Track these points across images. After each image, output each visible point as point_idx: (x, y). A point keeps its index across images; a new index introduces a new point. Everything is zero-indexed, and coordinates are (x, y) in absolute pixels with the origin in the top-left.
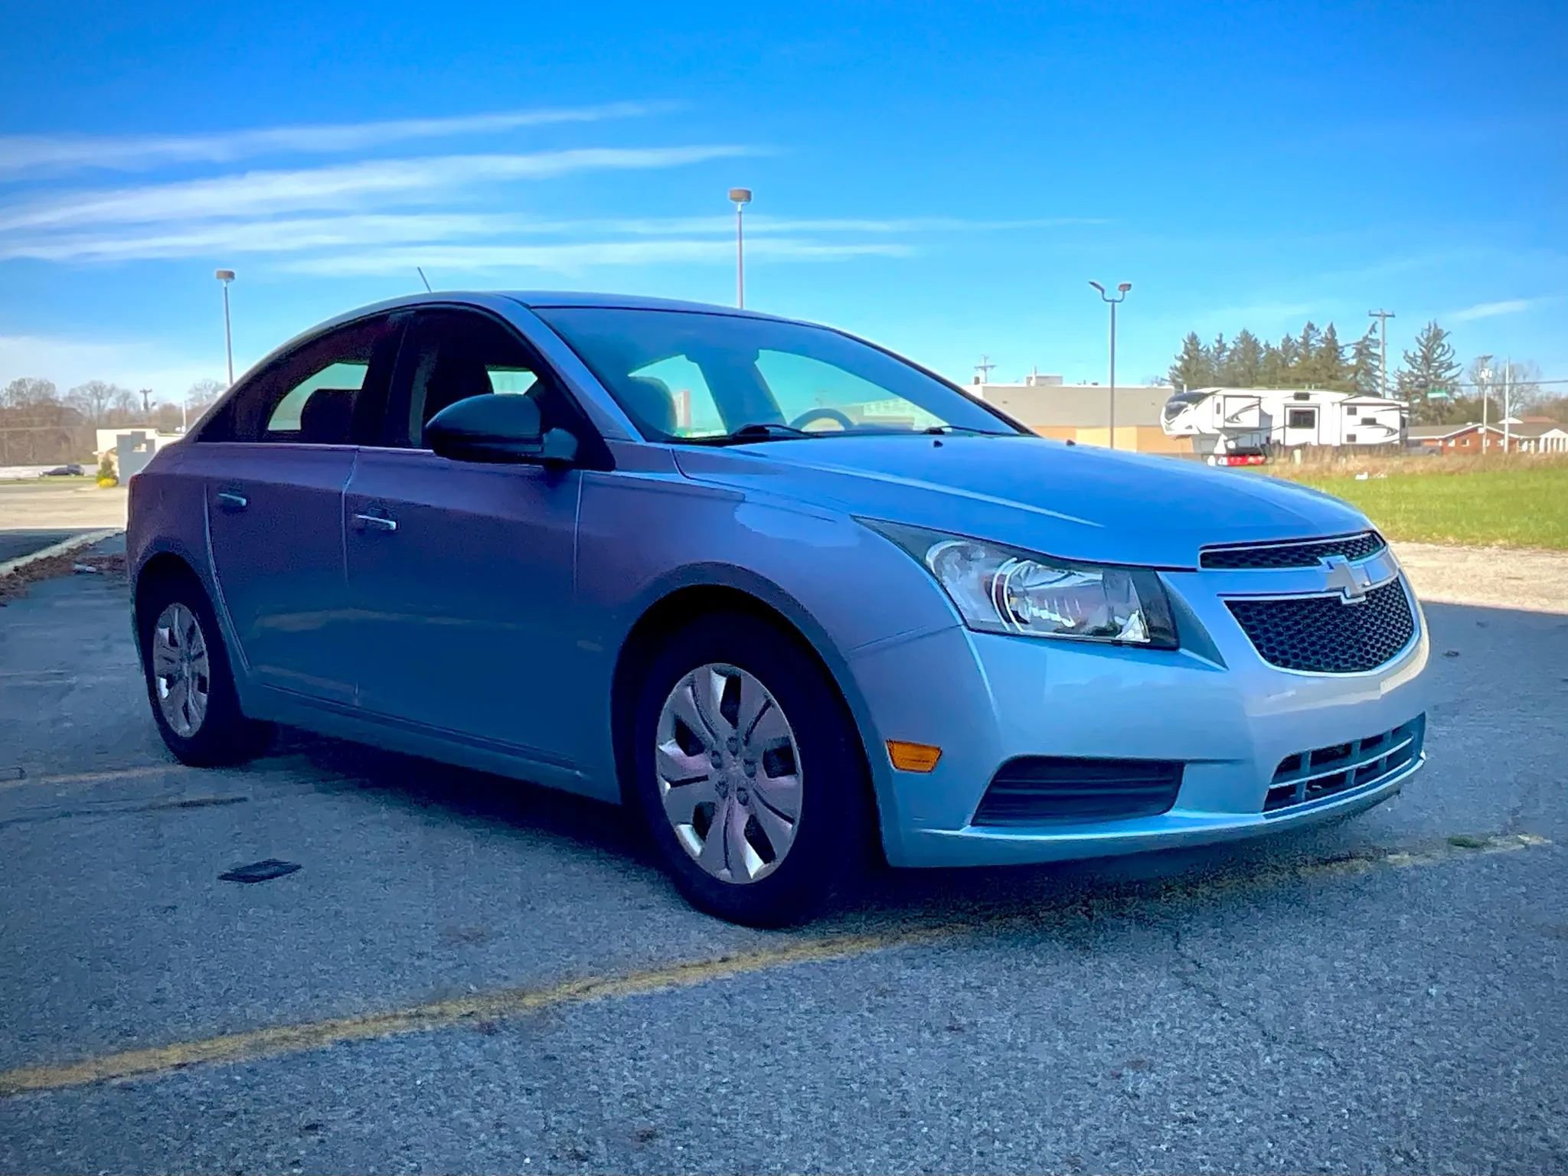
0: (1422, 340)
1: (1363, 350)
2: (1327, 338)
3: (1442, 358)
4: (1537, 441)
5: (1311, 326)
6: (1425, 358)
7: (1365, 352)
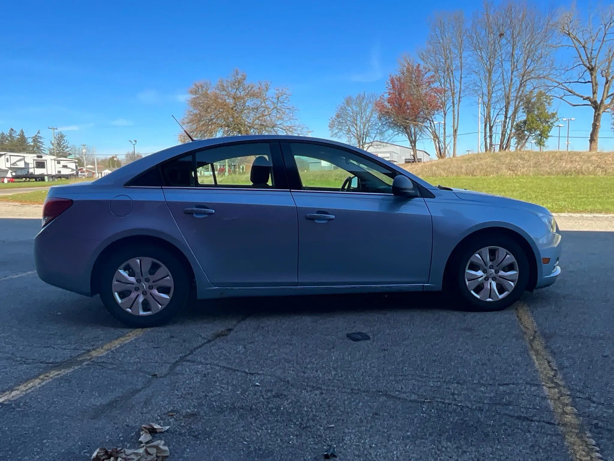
0: (57, 138)
1: (35, 140)
2: (20, 134)
3: (64, 144)
4: (101, 173)
5: (12, 130)
6: (58, 144)
7: (36, 140)
